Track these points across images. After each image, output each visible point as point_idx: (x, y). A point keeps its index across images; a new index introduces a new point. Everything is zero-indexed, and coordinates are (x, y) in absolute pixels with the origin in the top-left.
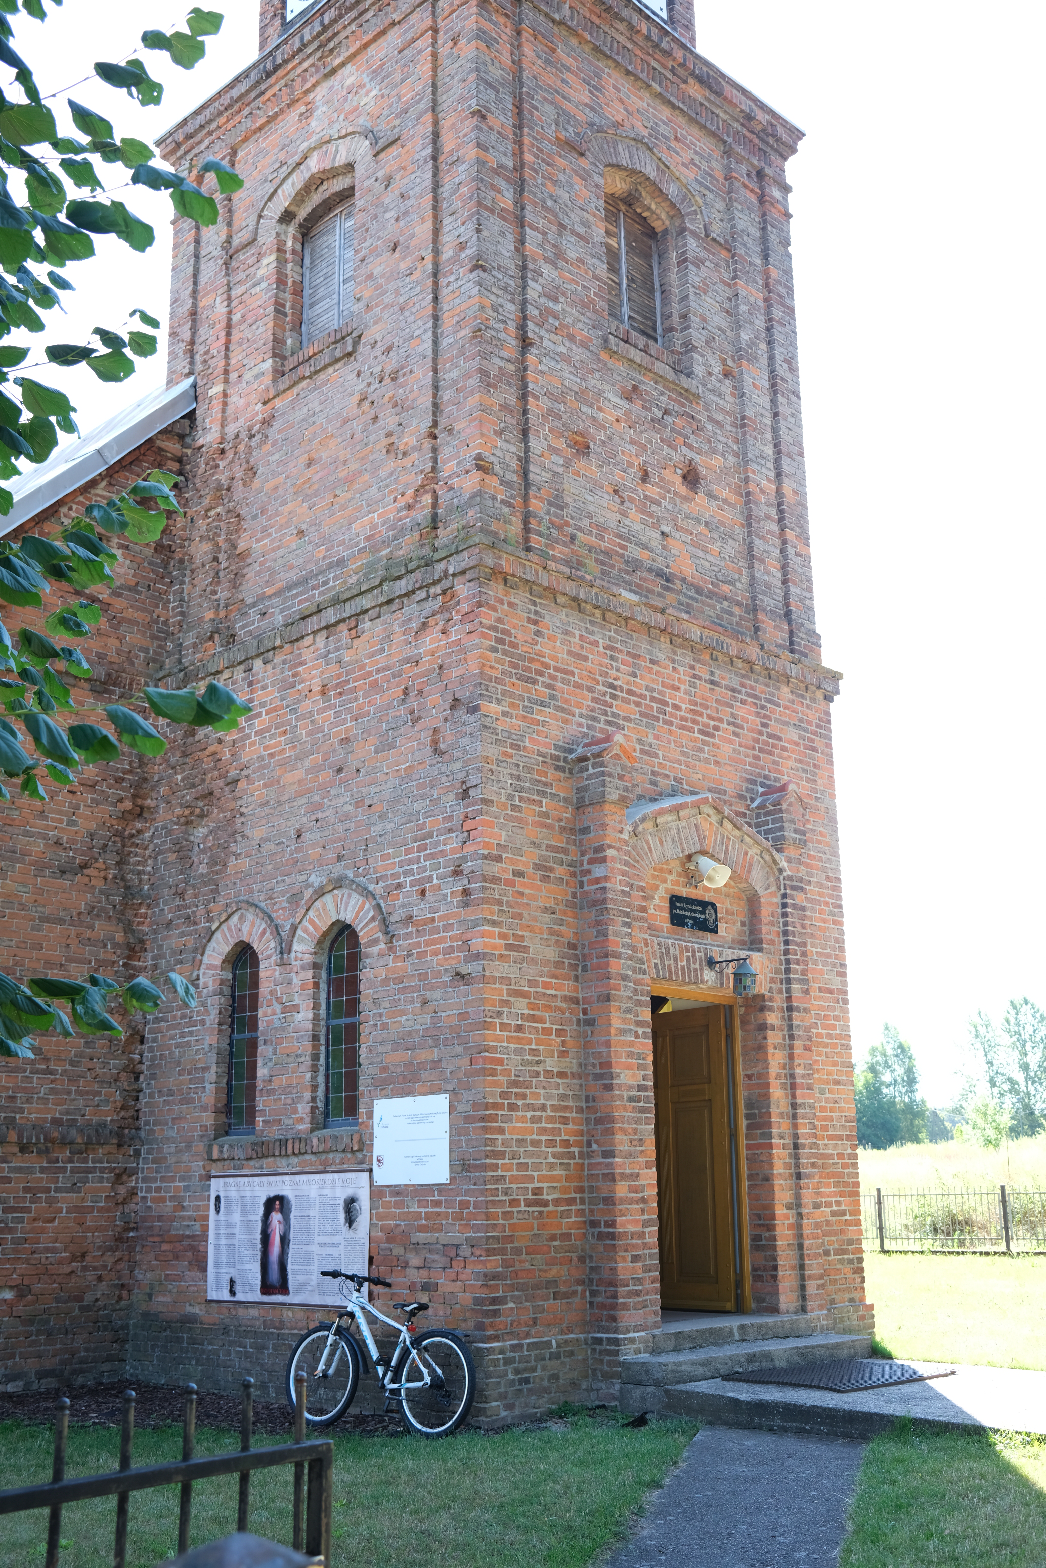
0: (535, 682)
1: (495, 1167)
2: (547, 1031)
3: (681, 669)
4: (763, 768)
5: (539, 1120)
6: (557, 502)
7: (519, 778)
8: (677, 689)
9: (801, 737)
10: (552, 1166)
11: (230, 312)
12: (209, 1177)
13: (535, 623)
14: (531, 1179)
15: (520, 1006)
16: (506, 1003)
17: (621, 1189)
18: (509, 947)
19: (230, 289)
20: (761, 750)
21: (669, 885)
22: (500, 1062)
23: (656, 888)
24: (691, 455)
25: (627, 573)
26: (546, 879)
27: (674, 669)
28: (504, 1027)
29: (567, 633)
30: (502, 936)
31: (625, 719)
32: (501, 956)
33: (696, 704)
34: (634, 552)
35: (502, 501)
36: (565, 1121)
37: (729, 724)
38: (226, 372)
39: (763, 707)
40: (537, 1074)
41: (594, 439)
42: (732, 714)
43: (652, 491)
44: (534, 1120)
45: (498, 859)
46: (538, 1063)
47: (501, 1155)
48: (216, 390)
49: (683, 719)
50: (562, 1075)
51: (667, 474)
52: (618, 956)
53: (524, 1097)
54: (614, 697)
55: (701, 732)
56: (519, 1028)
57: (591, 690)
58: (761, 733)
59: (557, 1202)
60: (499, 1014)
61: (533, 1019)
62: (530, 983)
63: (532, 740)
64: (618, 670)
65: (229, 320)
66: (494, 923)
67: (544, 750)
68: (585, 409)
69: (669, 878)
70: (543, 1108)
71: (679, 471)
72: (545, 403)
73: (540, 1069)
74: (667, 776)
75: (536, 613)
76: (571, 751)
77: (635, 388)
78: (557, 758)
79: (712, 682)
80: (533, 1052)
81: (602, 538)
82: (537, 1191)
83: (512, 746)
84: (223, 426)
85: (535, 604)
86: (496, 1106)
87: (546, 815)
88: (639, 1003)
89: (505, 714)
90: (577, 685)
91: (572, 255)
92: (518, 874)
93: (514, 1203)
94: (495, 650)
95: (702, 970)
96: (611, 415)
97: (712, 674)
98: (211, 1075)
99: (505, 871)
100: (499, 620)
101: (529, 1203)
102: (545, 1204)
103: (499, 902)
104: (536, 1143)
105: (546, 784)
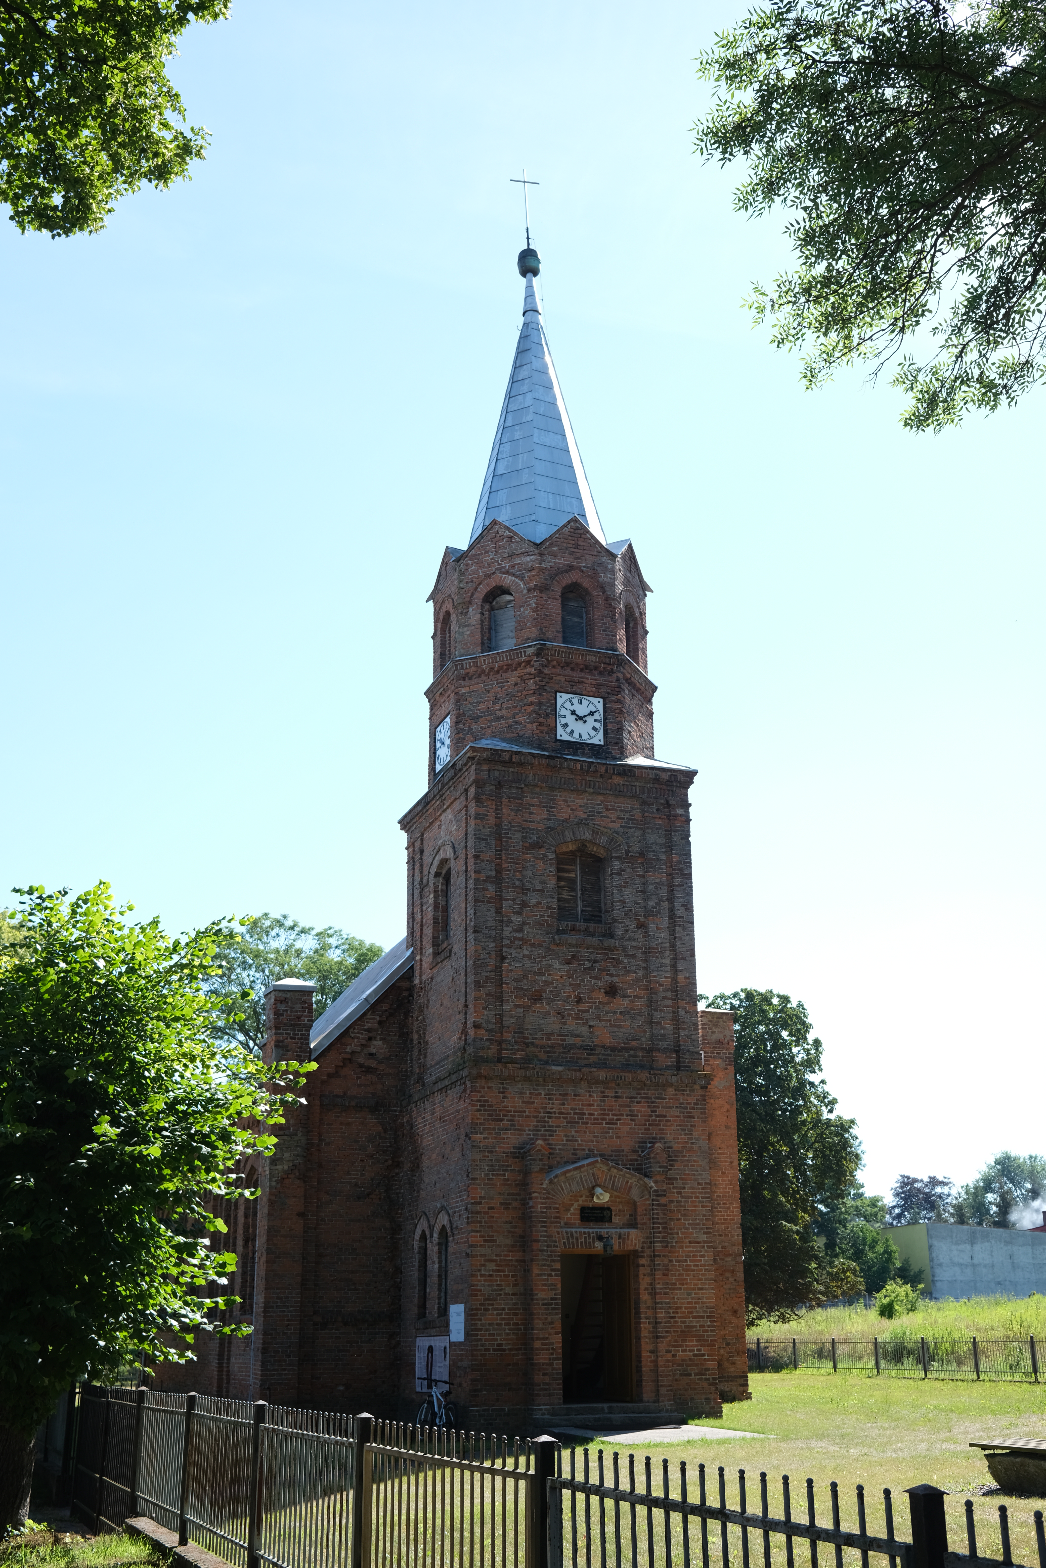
0: (502, 1120)
1: (477, 1335)
2: (508, 1276)
3: (595, 1095)
4: (652, 1134)
5: (501, 1314)
6: (520, 1031)
7: (492, 1166)
8: (593, 1105)
9: (681, 1112)
10: (508, 1334)
11: (422, 918)
12: (416, 1337)
13: (503, 1093)
14: (497, 1340)
15: (492, 1266)
16: (484, 1265)
17: (537, 1344)
18: (485, 1241)
19: (422, 906)
20: (650, 1125)
21: (580, 1202)
22: (480, 1290)
23: (572, 1205)
24: (610, 979)
25: (563, 1053)
26: (507, 1209)
27: (590, 1096)
28: (481, 1275)
29: (522, 1093)
30: (481, 1236)
31: (556, 1127)
32: (481, 1246)
33: (604, 1110)
34: (570, 1040)
35: (487, 1040)
36: (516, 1314)
37: (627, 1115)
38: (421, 949)
39: (652, 1102)
40: (501, 1295)
41: (545, 991)
42: (630, 1111)
43: (583, 1006)
44: (497, 1314)
45: (480, 1203)
46: (501, 1290)
47: (481, 1330)
48: (418, 958)
49: (595, 1119)
50: (514, 1294)
51: (594, 995)
52: (538, 1241)
53: (493, 1305)
54: (550, 1117)
55: (606, 1123)
56: (490, 1276)
57: (535, 1117)
58: (651, 1116)
59: (510, 1350)
60: (480, 1270)
61: (498, 1271)
62: (497, 1255)
63: (500, 1147)
64: (553, 1104)
65: (422, 922)
66: (477, 1232)
67: (506, 1150)
68: (539, 978)
69: (581, 1199)
70: (503, 1309)
71: (602, 990)
72: (512, 985)
73: (502, 1292)
74: (584, 1150)
75: (503, 1088)
76: (522, 1148)
77: (573, 956)
78: (515, 1153)
79: (616, 1097)
80: (497, 1285)
81: (550, 1039)
82: (499, 1345)
83: (488, 1152)
84: (420, 976)
85: (503, 1084)
86: (477, 1309)
87: (508, 1180)
88: (553, 1261)
89: (484, 1138)
90: (527, 1117)
91: (533, 902)
92: (492, 1208)
93: (488, 1350)
94: (480, 1110)
95: (594, 1242)
96: (557, 975)
97: (616, 1092)
98: (417, 1291)
99: (483, 1208)
100: (482, 1096)
101: (494, 1350)
102: (504, 1350)
103: (480, 1222)
104: (500, 1324)
105: (508, 1166)
